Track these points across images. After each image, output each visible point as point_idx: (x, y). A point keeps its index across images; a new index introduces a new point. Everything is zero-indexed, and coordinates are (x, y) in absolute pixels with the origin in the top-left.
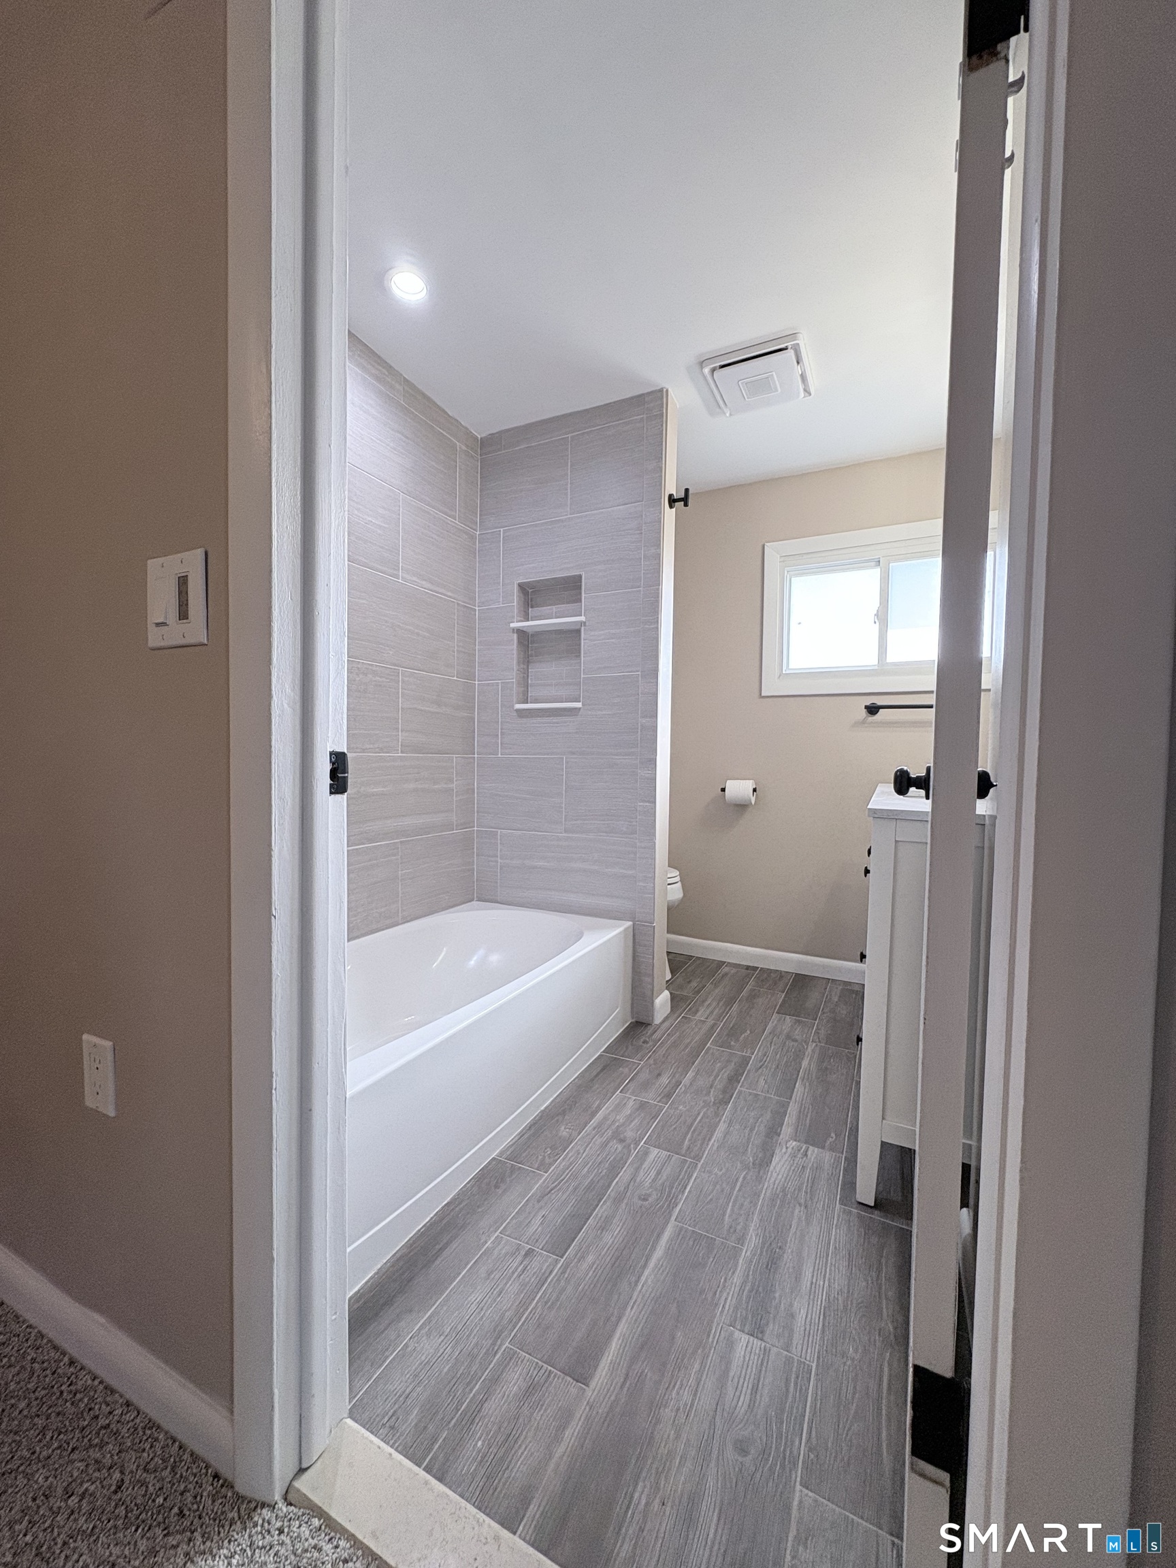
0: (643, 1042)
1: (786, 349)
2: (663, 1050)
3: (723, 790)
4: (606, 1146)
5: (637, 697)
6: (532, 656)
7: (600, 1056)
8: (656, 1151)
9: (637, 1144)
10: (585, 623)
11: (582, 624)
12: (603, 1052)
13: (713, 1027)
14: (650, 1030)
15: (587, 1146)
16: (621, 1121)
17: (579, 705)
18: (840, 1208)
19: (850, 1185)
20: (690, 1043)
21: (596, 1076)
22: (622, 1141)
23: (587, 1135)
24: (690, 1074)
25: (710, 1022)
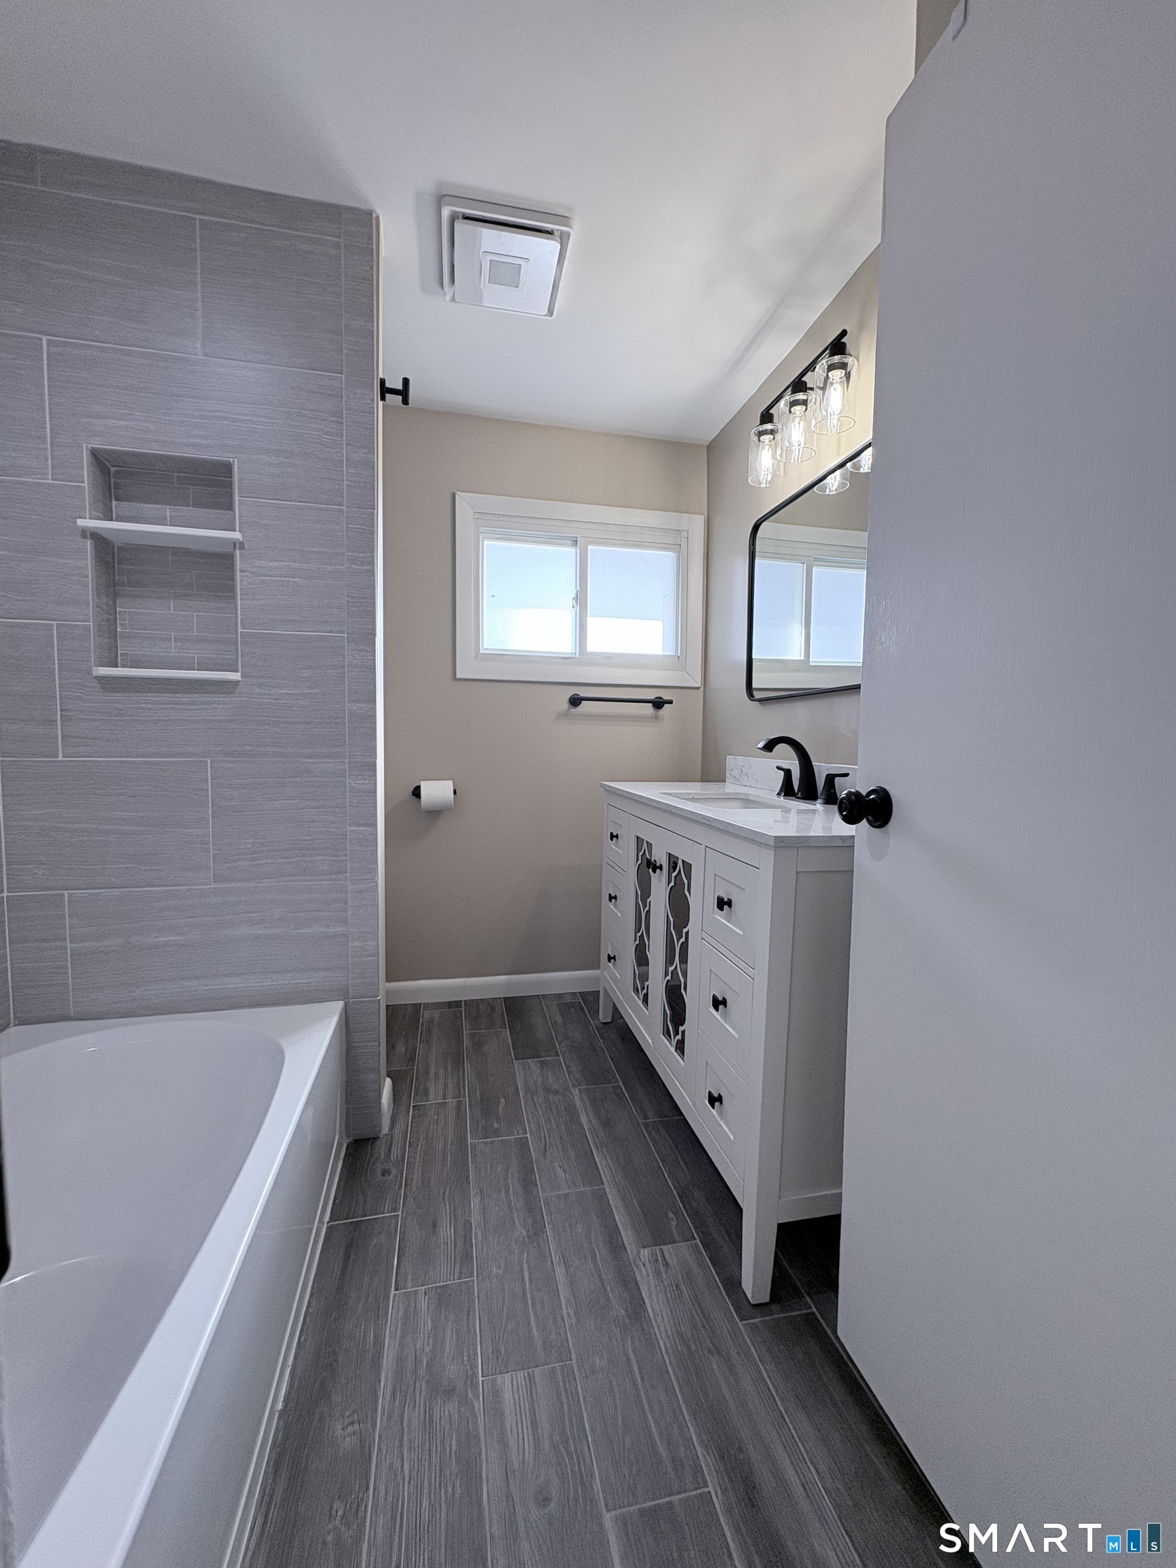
0: (383, 1175)
1: (550, 233)
2: (417, 1176)
3: (417, 792)
4: (431, 1420)
5: (341, 670)
6: (123, 585)
7: (330, 1230)
8: (507, 1377)
9: (474, 1385)
10: (242, 544)
11: (235, 544)
12: (331, 1220)
13: (459, 1108)
14: (381, 1148)
15: (401, 1446)
16: (427, 1350)
17: (235, 676)
18: (744, 1325)
19: (732, 1284)
20: (445, 1147)
21: (343, 1274)
22: (450, 1392)
23: (390, 1417)
24: (475, 1202)
25: (451, 1102)
